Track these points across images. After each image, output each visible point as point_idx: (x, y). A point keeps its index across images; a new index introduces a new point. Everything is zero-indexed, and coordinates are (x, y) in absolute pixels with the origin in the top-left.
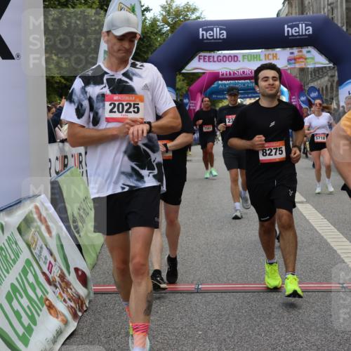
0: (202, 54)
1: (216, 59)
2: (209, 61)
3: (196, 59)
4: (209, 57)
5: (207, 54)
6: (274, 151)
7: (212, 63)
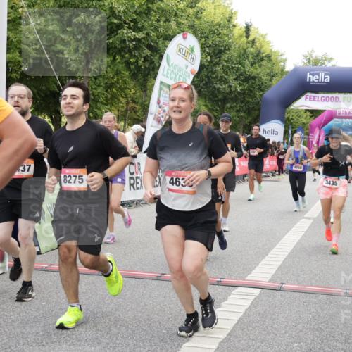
0: (308, 94)
1: (320, 99)
2: (314, 100)
3: (303, 98)
4: (314, 97)
5: (313, 94)
6: (73, 178)
7: (316, 103)
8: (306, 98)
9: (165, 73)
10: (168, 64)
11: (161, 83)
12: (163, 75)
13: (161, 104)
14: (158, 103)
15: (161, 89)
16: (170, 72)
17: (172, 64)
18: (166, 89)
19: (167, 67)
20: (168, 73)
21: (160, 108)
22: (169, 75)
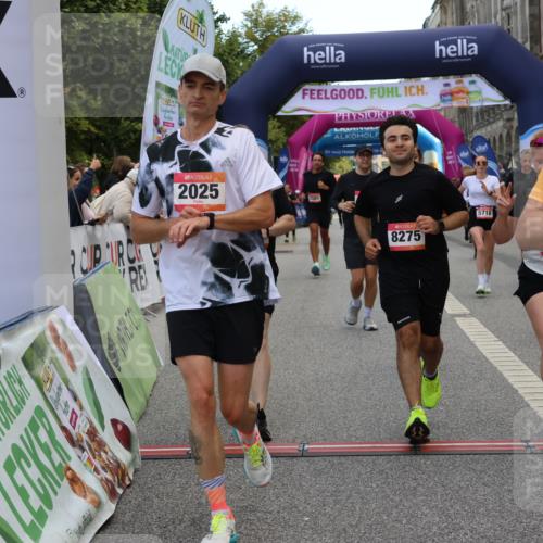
0: (308, 87)
1: (329, 95)
2: (319, 98)
3: (299, 95)
4: (319, 91)
5: (316, 87)
6: (407, 235)
7: (323, 101)
8: (304, 94)
9: (163, 65)
10: (166, 49)
11: (158, 84)
12: (160, 69)
13: (161, 125)
14: (156, 123)
15: (158, 97)
16: (169, 63)
17: (173, 46)
18: (165, 96)
19: (165, 53)
20: (166, 65)
21: (159, 132)
22: (168, 70)
